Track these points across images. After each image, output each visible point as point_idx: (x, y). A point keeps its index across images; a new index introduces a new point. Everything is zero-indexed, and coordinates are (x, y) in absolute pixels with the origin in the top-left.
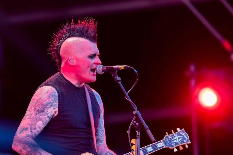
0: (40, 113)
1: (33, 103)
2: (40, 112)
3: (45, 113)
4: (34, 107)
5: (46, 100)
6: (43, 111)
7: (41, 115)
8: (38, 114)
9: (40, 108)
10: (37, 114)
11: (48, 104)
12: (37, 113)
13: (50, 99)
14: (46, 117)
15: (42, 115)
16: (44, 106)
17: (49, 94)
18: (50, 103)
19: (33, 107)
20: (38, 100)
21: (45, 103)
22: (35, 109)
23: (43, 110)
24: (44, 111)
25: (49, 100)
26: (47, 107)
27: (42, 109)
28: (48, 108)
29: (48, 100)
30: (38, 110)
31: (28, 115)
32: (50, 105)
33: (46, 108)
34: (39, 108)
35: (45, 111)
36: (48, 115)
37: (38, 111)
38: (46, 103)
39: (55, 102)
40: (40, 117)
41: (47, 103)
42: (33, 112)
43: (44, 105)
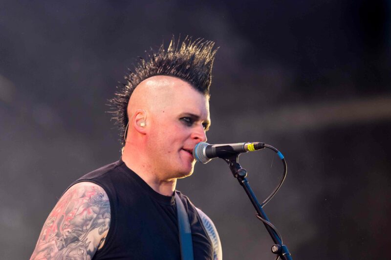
0: (70, 243)
1: (53, 222)
2: (69, 241)
3: (80, 243)
4: (56, 231)
5: (81, 214)
6: (75, 240)
7: (72, 250)
8: (66, 246)
9: (68, 232)
10: (63, 247)
11: (85, 222)
12: (63, 245)
13: (91, 210)
14: (83, 254)
15: (75, 249)
16: (77, 228)
17: (88, 198)
18: (90, 220)
19: (54, 230)
20: (65, 216)
21: (79, 220)
22: (58, 235)
23: (75, 237)
24: (78, 240)
25: (89, 213)
26: (85, 228)
27: (75, 235)
28: (87, 231)
29: (85, 213)
30: (65, 237)
31: (43, 250)
32: (91, 223)
33: (82, 231)
34: (67, 234)
35: (80, 239)
36: (88, 250)
37: (66, 240)
38: (82, 221)
39: (103, 216)
40: (71, 254)
41: (83, 219)
42: (54, 242)
43: (77, 226)
